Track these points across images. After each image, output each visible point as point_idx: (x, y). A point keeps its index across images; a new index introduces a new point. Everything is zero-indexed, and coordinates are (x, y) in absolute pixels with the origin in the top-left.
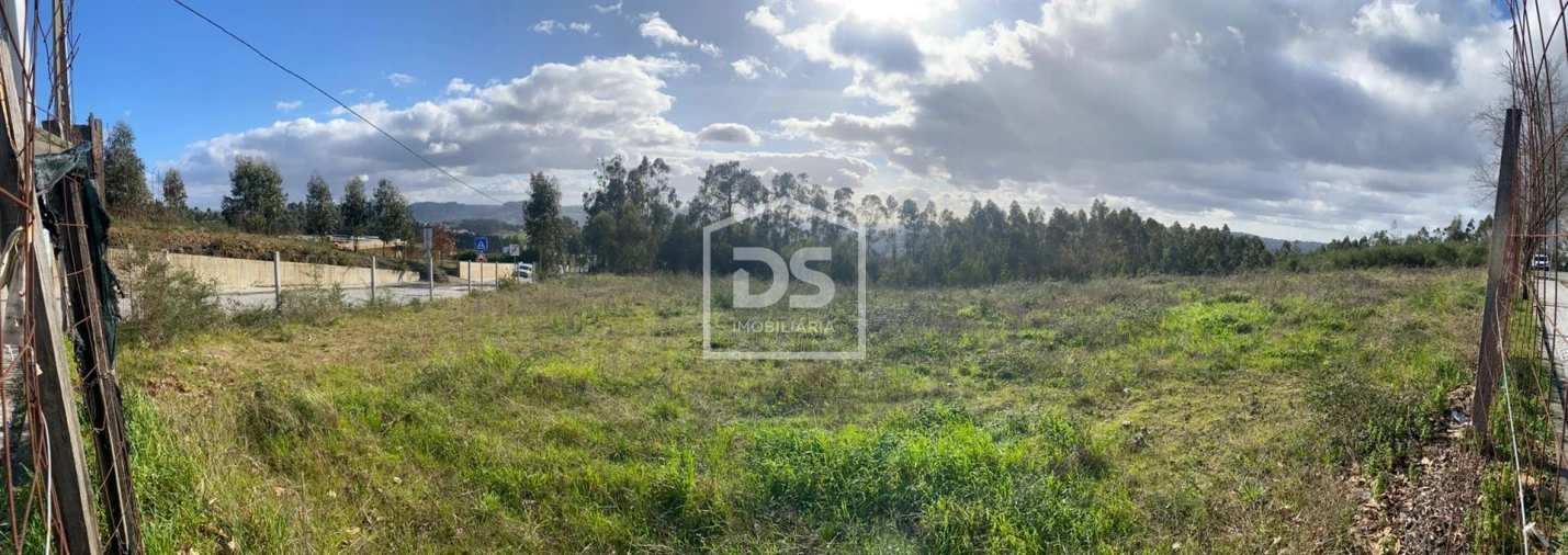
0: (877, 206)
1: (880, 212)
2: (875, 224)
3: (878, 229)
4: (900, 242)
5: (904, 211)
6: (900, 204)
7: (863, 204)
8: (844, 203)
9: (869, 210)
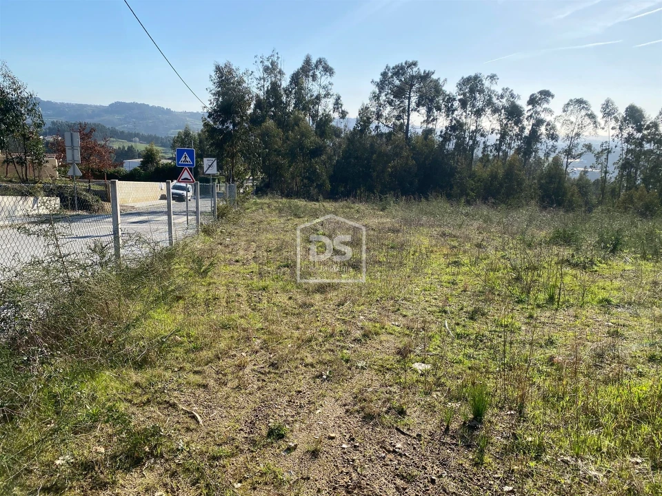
0: (583, 112)
1: (587, 121)
2: (578, 135)
3: (582, 141)
4: (614, 158)
5: (625, 119)
6: (622, 112)
7: (564, 111)
8: (539, 109)
9: (573, 119)
